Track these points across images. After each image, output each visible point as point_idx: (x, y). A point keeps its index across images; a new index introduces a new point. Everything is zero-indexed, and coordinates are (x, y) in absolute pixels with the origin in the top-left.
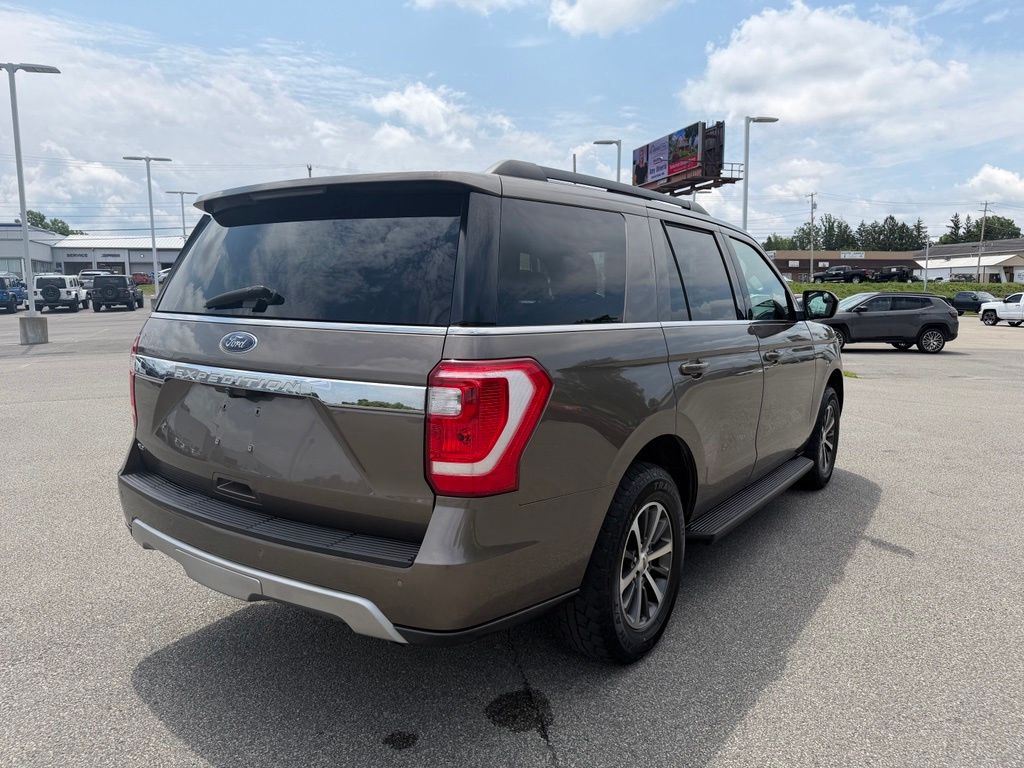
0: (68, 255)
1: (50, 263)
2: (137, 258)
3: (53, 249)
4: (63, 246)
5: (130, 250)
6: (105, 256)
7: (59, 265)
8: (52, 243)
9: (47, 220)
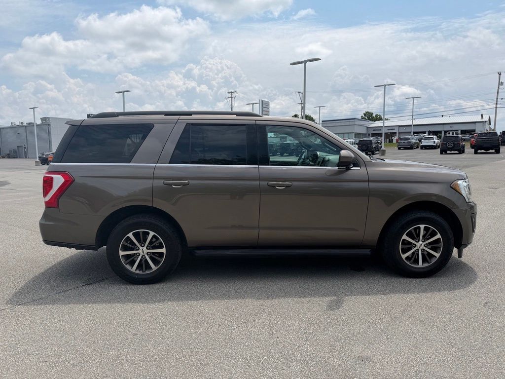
0: (373, 130)
1: (366, 134)
2: (402, 130)
3: (367, 128)
4: (373, 126)
5: (399, 126)
6: (388, 130)
7: (369, 135)
8: (367, 125)
9: (374, 115)
